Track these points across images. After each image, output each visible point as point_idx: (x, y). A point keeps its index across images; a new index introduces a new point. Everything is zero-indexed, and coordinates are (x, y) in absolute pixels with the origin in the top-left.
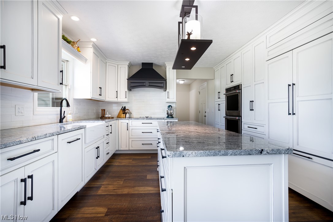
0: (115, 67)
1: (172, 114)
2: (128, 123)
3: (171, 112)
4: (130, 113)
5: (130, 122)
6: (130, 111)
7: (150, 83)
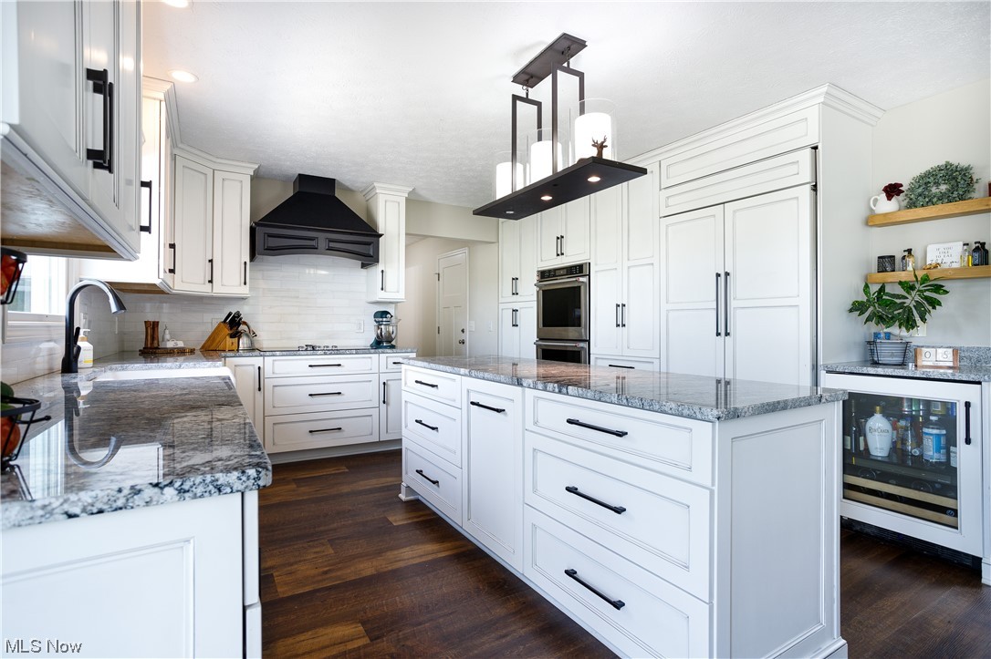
0: (203, 176)
1: (393, 336)
2: (262, 367)
3: (389, 332)
4: (252, 335)
5: (269, 364)
6: (252, 328)
7: (331, 241)
